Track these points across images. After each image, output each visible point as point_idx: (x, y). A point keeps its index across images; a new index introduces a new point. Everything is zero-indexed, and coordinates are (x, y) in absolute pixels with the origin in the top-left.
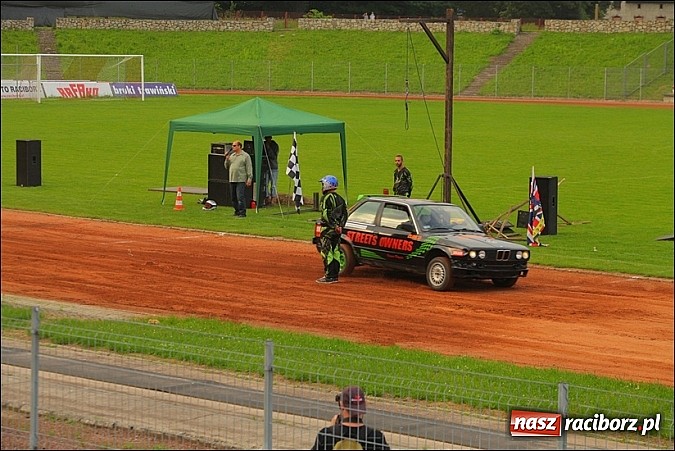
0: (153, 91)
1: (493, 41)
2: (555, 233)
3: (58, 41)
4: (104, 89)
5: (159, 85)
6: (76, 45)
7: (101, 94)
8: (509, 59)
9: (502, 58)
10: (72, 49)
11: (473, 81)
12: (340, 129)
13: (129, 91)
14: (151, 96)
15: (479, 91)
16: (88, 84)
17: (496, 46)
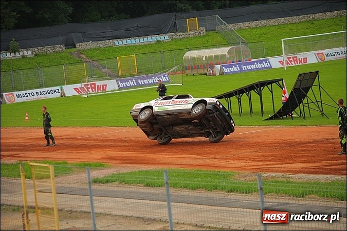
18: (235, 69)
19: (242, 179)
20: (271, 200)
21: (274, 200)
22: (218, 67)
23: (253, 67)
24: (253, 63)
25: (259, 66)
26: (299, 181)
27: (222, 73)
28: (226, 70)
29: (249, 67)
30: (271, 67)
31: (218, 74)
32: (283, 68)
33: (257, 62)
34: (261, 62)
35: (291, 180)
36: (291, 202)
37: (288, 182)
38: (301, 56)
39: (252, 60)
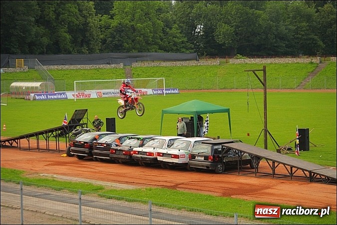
0: (169, 92)
1: (310, 66)
2: (309, 150)
3: (133, 72)
4: (150, 91)
5: (172, 89)
6: (140, 74)
7: (148, 94)
8: (316, 73)
9: (313, 73)
10: (138, 76)
11: (301, 83)
12: (228, 111)
13: (160, 92)
14: (169, 93)
15: (304, 87)
16: (143, 90)
17: (310, 68)
18: (44, 98)
19: (27, 176)
20: (41, 191)
21: (42, 191)
22: (33, 95)
23: (55, 97)
24: (55, 94)
25: (59, 96)
26: (60, 180)
27: (34, 99)
28: (37, 98)
29: (52, 97)
30: (67, 98)
31: (32, 99)
32: (74, 99)
33: (58, 94)
34: (61, 94)
35: (55, 179)
36: (52, 193)
37: (54, 181)
38: (87, 92)
39: (56, 92)
